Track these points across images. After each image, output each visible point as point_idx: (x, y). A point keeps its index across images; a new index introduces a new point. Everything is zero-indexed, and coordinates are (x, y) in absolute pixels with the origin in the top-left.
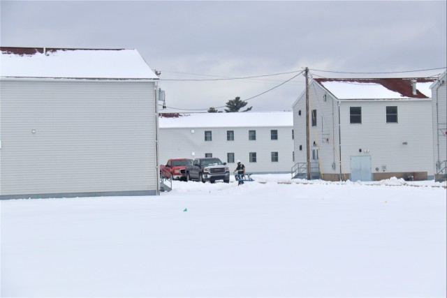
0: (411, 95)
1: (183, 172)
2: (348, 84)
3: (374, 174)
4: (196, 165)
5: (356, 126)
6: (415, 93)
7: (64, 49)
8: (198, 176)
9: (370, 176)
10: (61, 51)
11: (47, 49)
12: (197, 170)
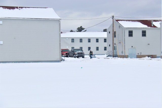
0: (151, 26)
1: (67, 54)
2: (128, 22)
3: (137, 56)
4: (72, 51)
5: (131, 38)
6: (152, 26)
7: (25, 8)
8: (72, 55)
9: (136, 56)
10: (24, 8)
11: (20, 7)
12: (72, 53)
